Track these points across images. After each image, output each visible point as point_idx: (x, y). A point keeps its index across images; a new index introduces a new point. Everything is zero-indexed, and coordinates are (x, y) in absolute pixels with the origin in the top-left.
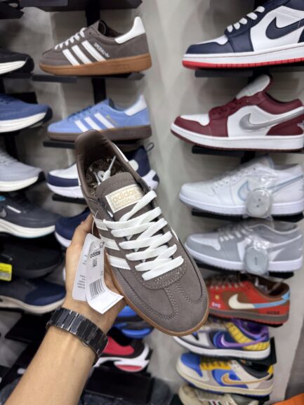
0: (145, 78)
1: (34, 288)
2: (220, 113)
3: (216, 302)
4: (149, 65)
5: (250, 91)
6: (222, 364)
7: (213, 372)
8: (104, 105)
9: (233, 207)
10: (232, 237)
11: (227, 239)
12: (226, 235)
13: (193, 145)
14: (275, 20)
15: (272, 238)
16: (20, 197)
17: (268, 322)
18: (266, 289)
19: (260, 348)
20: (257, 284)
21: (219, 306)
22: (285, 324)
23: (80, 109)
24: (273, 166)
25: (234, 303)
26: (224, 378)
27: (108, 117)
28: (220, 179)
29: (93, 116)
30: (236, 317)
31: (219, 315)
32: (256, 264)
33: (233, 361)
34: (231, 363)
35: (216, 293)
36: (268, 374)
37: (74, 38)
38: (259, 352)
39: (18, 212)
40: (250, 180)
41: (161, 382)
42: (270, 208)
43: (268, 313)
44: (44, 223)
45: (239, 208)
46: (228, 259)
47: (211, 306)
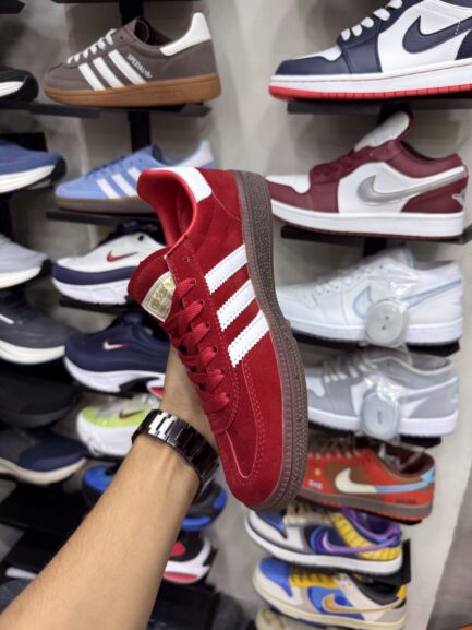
0: (213, 112)
1: (33, 443)
2: (327, 174)
3: (316, 479)
4: (216, 91)
5: (376, 140)
6: (324, 578)
7: (310, 591)
8: (144, 156)
9: (347, 328)
10: (343, 376)
11: (335, 378)
12: (335, 372)
13: (283, 225)
14: (418, 20)
15: (407, 380)
16: (14, 298)
17: (398, 516)
18: (398, 462)
19: (384, 556)
20: (382, 454)
21: (319, 486)
22: (425, 521)
23: (106, 161)
24: (412, 264)
25: (344, 483)
26: (326, 602)
28: (327, 282)
29: (125, 172)
30: (347, 504)
31: (319, 500)
32: (380, 422)
33: (343, 576)
34: (339, 579)
35: (315, 465)
36: (397, 599)
37: (97, 46)
38: (384, 563)
39: (10, 321)
40: (374, 284)
41: (230, 599)
42: (404, 332)
43: (398, 501)
44: (48, 341)
45: (355, 330)
46: (335, 412)
47: (308, 486)
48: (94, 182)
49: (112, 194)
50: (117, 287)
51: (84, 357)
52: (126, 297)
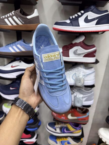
2: (66, 48)
3: (63, 117)
5: (78, 41)
6: (65, 138)
7: (61, 142)
8: (21, 42)
9: (71, 82)
14: (87, 16)
15: (84, 93)
17: (82, 123)
18: (81, 111)
19: (78, 132)
20: (78, 109)
21: (64, 118)
22: (87, 124)
23: (11, 42)
24: (84, 68)
25: (70, 117)
26: (65, 144)
29: (16, 46)
30: (70, 122)
31: (64, 121)
32: (78, 103)
33: (69, 137)
36: (81, 141)
38: (78, 134)
40: (77, 73)
42: (84, 83)
45: (73, 83)
47: (61, 118)
48: (8, 48)
49: (13, 51)
50: (14, 74)
52: (17, 76)
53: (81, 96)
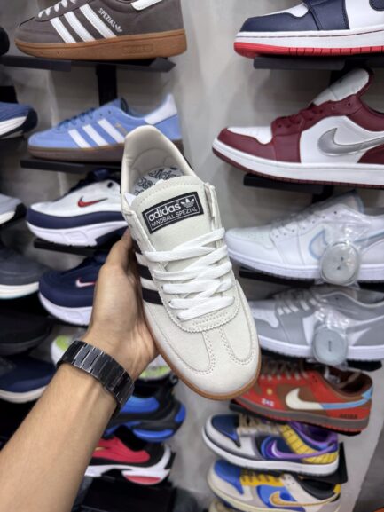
0: (175, 68)
1: (10, 367)
2: (289, 126)
3: (268, 398)
4: (182, 48)
5: (338, 94)
6: (271, 478)
7: (259, 489)
8: (112, 108)
9: (303, 267)
10: (295, 309)
11: (288, 311)
12: (288, 306)
13: (246, 173)
15: (354, 313)
17: (340, 429)
18: (338, 381)
19: (325, 460)
20: (327, 375)
21: (272, 404)
22: (363, 432)
23: (76, 113)
24: (362, 209)
25: (293, 401)
26: (272, 499)
27: (119, 126)
28: (283, 225)
29: (96, 123)
30: (295, 419)
31: (271, 416)
32: (330, 350)
33: (287, 476)
34: (284, 479)
35: (267, 385)
36: (334, 494)
38: (323, 466)
40: (329, 228)
41: (185, 493)
43: (341, 416)
44: (23, 278)
45: (310, 269)
46: (289, 342)
47: (261, 404)
48: (66, 132)
49: (82, 144)
50: (88, 230)
51: (57, 294)
52: (97, 240)
53: (346, 323)
